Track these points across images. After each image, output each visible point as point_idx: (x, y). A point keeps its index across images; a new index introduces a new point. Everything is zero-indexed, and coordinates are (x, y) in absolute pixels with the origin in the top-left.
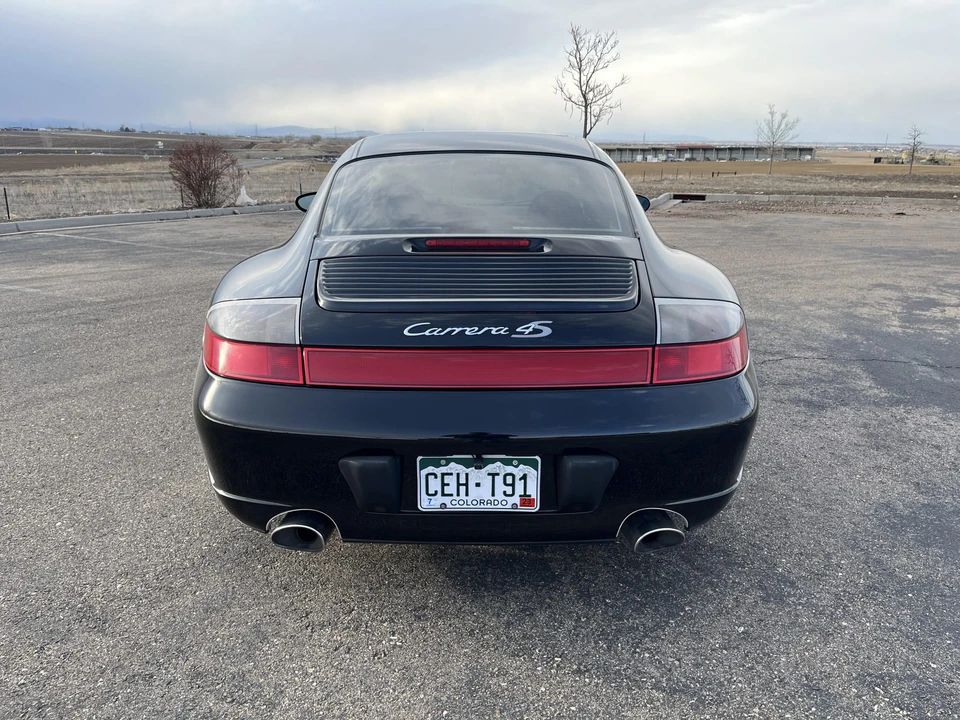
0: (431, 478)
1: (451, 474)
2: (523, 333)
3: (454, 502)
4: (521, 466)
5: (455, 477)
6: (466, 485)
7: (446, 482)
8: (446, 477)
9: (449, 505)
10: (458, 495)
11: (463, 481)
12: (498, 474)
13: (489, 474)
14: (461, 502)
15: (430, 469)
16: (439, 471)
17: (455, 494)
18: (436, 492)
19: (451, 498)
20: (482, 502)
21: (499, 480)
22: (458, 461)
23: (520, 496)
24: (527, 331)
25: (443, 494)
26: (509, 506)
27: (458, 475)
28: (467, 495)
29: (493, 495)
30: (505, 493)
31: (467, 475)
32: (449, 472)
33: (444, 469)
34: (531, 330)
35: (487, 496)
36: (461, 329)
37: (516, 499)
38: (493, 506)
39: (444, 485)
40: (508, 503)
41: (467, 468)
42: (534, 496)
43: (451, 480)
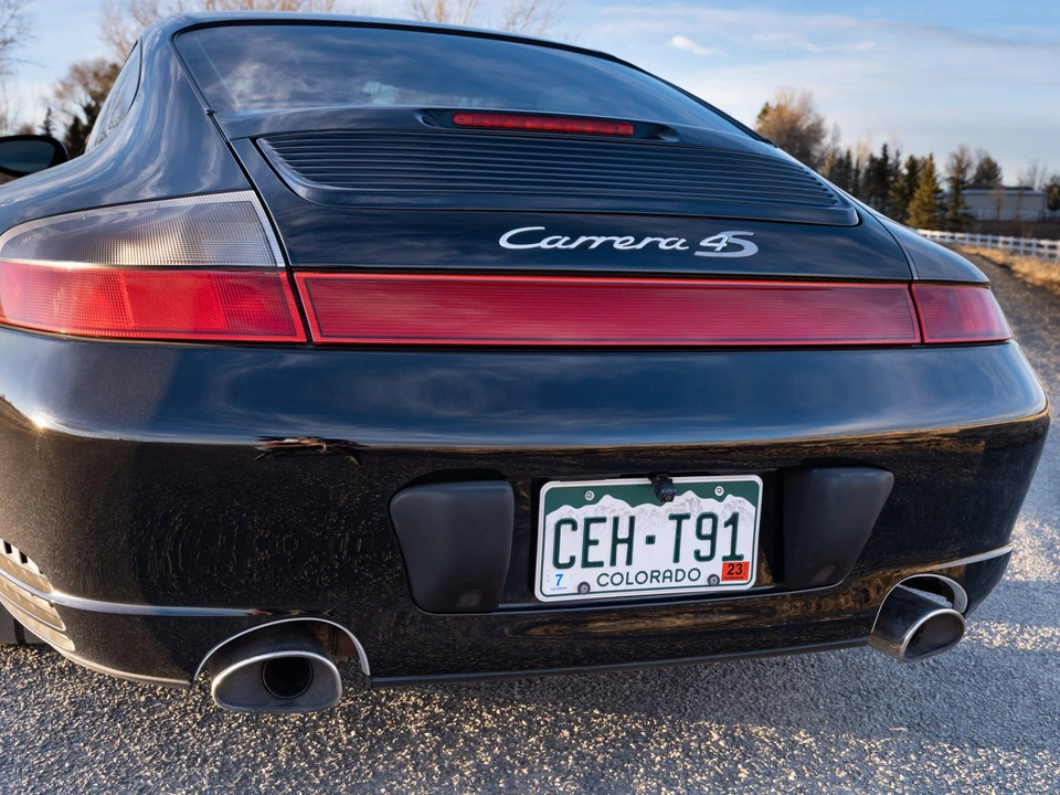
0: (566, 528)
1: (603, 520)
2: (712, 249)
3: (604, 580)
4: (730, 497)
5: (609, 525)
6: (629, 541)
7: (592, 537)
8: (593, 526)
9: (595, 587)
10: (613, 563)
11: (623, 533)
12: (687, 516)
13: (672, 517)
14: (617, 579)
15: (565, 511)
16: (580, 514)
17: (607, 561)
18: (573, 559)
19: (597, 571)
20: (655, 575)
21: (689, 527)
22: (617, 493)
23: (725, 559)
24: (719, 246)
25: (586, 564)
26: (703, 581)
27: (616, 520)
28: (629, 562)
29: (676, 559)
30: (697, 553)
31: (632, 520)
32: (600, 515)
33: (589, 511)
34: (724, 244)
35: (666, 563)
36: (603, 239)
37: (716, 567)
38: (674, 584)
39: (588, 542)
40: (700, 575)
41: (633, 506)
42: (747, 558)
43: (602, 533)
